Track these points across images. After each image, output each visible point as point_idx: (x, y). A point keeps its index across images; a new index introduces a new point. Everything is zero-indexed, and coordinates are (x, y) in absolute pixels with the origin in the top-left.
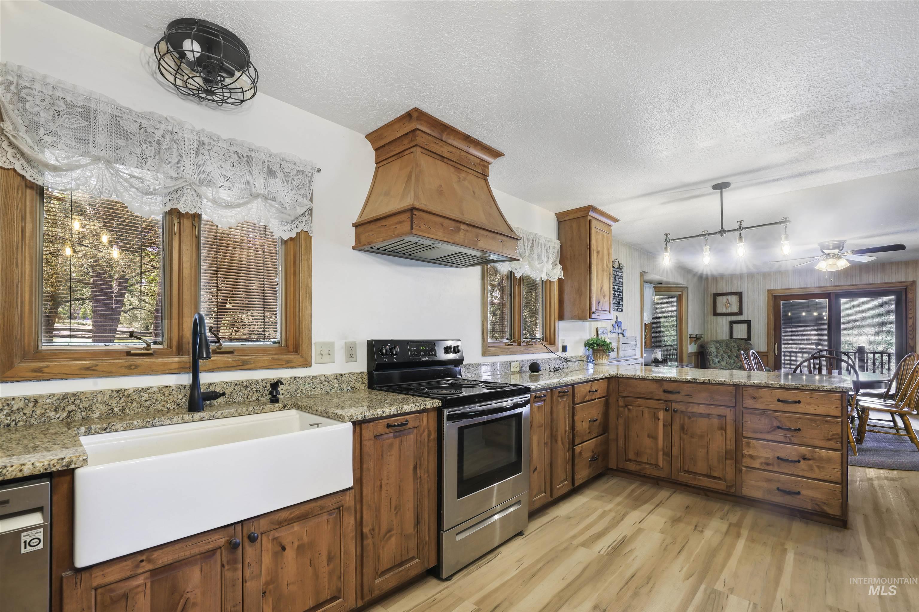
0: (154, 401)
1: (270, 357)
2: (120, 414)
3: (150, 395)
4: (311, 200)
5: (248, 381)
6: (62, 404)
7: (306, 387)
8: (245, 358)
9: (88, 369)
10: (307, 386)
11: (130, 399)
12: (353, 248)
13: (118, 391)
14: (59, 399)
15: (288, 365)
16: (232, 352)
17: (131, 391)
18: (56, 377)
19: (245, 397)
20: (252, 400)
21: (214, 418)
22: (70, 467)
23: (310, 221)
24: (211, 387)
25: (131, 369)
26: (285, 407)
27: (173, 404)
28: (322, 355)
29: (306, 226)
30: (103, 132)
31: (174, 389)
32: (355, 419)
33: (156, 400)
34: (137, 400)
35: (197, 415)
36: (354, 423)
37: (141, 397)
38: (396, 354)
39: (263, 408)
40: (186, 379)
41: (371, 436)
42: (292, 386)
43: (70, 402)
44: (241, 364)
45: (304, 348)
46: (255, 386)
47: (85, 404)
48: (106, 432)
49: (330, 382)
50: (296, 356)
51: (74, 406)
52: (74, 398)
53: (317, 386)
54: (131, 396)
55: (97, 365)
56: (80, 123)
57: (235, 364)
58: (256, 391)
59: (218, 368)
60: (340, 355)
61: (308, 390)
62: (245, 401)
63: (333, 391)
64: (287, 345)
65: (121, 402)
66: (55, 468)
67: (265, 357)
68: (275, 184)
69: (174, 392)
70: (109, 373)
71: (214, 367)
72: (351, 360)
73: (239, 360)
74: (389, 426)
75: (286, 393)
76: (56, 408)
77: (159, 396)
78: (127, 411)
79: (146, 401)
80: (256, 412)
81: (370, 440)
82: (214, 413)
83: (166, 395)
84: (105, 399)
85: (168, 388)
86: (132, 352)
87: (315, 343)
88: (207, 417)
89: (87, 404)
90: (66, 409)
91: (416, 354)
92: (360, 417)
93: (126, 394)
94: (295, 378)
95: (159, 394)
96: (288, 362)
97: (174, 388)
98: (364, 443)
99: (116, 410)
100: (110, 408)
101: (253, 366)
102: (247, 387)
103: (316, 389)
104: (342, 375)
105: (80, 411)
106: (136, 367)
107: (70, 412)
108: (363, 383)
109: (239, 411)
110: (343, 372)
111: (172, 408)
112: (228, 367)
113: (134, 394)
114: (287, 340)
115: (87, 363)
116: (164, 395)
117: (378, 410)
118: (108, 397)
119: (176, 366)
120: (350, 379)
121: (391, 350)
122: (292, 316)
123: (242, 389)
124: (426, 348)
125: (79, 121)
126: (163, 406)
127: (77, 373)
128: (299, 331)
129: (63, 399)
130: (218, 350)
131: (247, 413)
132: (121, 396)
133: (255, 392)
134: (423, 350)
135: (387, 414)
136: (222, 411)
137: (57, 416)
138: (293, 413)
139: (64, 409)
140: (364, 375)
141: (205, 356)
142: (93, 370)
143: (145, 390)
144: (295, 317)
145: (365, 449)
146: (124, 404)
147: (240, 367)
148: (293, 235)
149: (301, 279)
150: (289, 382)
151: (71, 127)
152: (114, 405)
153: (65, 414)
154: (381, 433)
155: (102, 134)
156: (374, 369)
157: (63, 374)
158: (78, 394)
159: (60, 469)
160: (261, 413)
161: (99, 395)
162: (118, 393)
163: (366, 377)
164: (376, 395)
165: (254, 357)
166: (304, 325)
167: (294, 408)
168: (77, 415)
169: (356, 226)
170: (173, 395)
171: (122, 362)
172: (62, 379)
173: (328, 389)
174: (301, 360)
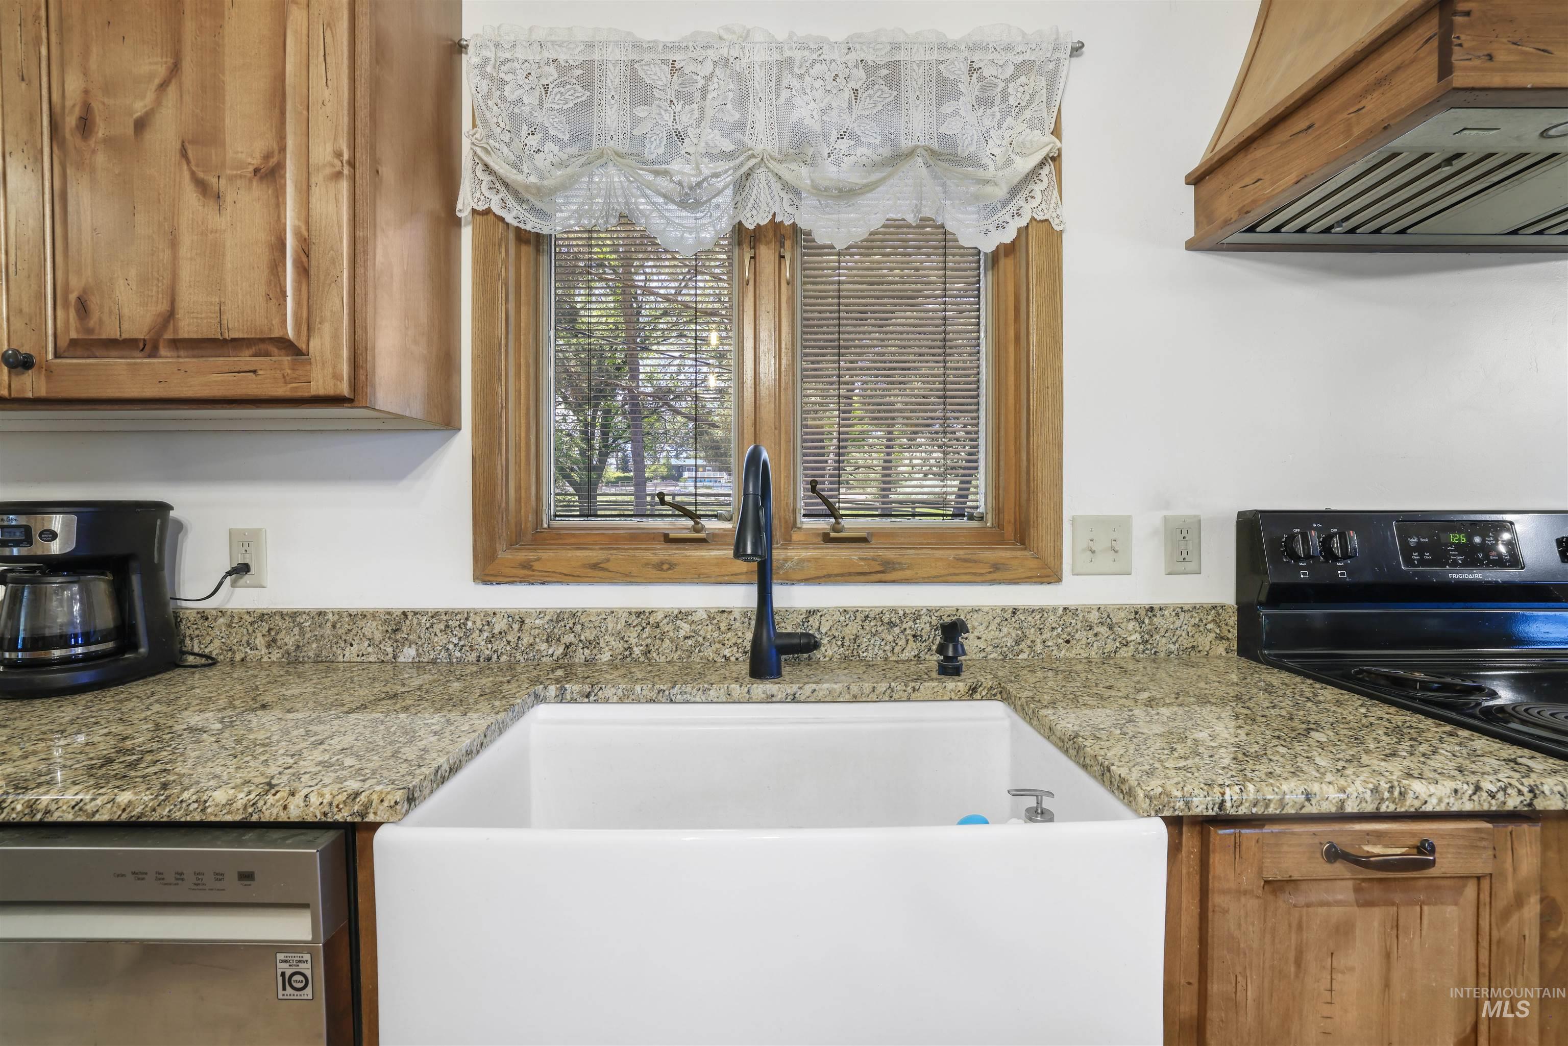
0: (700, 639)
1: (951, 554)
2: (642, 659)
3: (693, 627)
4: (1057, 132)
5: (894, 610)
6: (556, 630)
7: (1044, 637)
8: (890, 554)
9: (595, 566)
10: (1047, 635)
11: (658, 631)
12: (1191, 246)
13: (639, 614)
14: (552, 621)
16: (863, 540)
17: (660, 616)
18: (550, 579)
19: (888, 648)
20: (903, 656)
21: (794, 700)
22: (366, 820)
23: (1056, 193)
24: (811, 619)
25: (662, 570)
26: (972, 692)
27: (735, 649)
28: (1093, 552)
29: (1043, 206)
30: (613, 102)
31: (738, 618)
32: (1179, 808)
33: (704, 638)
34: (671, 634)
35: (761, 688)
36: (1175, 823)
37: (677, 629)
38: (1345, 556)
39: (914, 690)
41: (1249, 878)
42: (1005, 630)
43: (567, 628)
44: (880, 568)
45: (1040, 534)
46: (911, 623)
47: (588, 635)
48: (589, 702)
49: (1116, 629)
50: (1019, 553)
51: (572, 635)
52: (573, 621)
53: (1077, 636)
54: (661, 625)
55: (608, 560)
56: (578, 97)
57: (866, 569)
58: (914, 636)
59: (829, 576)
60: (1147, 552)
61: (1050, 644)
62: (886, 659)
63: (1125, 652)
64: (999, 525)
65: (644, 636)
66: (341, 815)
67: (939, 553)
68: (956, 113)
69: (738, 624)
70: (626, 575)
71: (820, 574)
72: (1181, 567)
73: (874, 560)
74: (1334, 854)
75: (990, 649)
76: (549, 637)
77: (708, 631)
78: (655, 655)
79: (686, 638)
80: (895, 696)
81: (1241, 893)
82: (795, 687)
83: (723, 628)
84: (619, 627)
85: (725, 615)
86: (672, 535)
87: (1073, 520)
88: (780, 697)
89: (591, 633)
90: (563, 641)
91: (1427, 556)
92: (1201, 805)
93: (652, 620)
94: (1015, 611)
95: (710, 627)
96: (996, 567)
97: (736, 614)
98: (1216, 900)
99: (637, 651)
100: (626, 646)
101: (908, 574)
102: (891, 624)
103: (1073, 642)
104: (1152, 609)
105: (581, 645)
106: (672, 566)
107: (567, 647)
108: (1221, 638)
109: (855, 689)
110: (1156, 601)
111: (733, 659)
112: (850, 574)
113: (665, 621)
114: (998, 511)
115: (595, 555)
116: (719, 629)
117: (1285, 787)
118: (624, 624)
120: (1178, 623)
121: (1326, 543)
122: (1012, 448)
123: (880, 629)
124: (1470, 538)
125: (577, 94)
126: (717, 652)
127: (577, 573)
128: (1028, 486)
129: (557, 622)
130: (833, 535)
131: (873, 696)
132: (644, 625)
133: (910, 638)
134: (1459, 547)
135: (1328, 807)
136: (814, 686)
137: (550, 652)
138: (997, 709)
139: (559, 640)
140: (1224, 615)
141: (749, 551)
142: (603, 569)
143: (683, 615)
144: (1018, 451)
145: (1220, 926)
146: (649, 640)
147: (879, 576)
148: (1008, 236)
149: (1033, 350)
150: (998, 620)
151: (565, 107)
152: (633, 641)
153: (561, 650)
154: (1296, 876)
155: (612, 106)
156: (1263, 598)
157: (560, 574)
158: (579, 614)
159: (349, 819)
160: (909, 700)
161: (610, 618)
162: (639, 617)
163: (1233, 620)
164: (1269, 690)
165: (912, 552)
166: (1042, 473)
167: (999, 696)
168: (577, 654)
169: (1197, 179)
170: (736, 630)
171: (648, 555)
172: (560, 582)
173: (1110, 647)
174: (1033, 564)
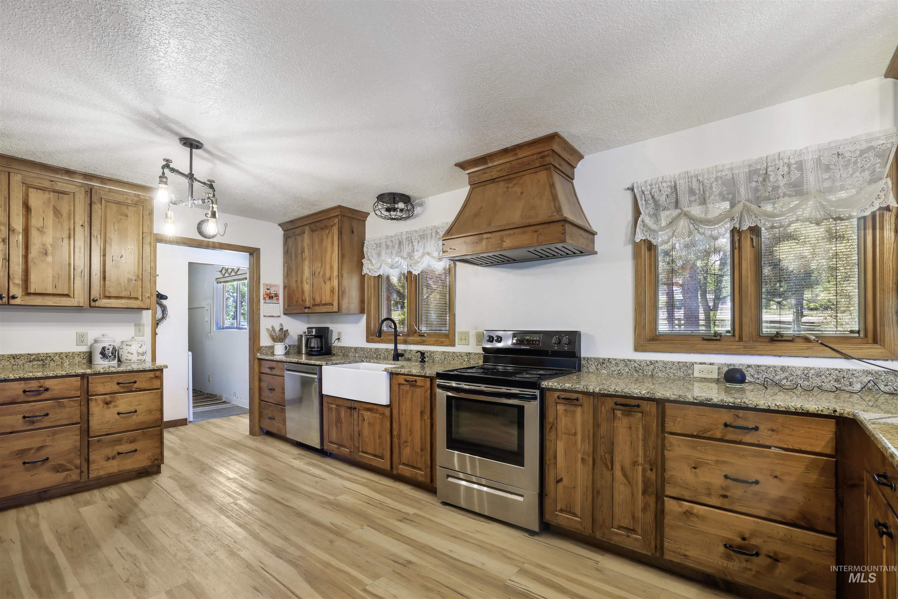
10: (450, 358)
15: (442, 344)
28: (461, 340)
40: (391, 346)
42: (442, 356)
45: (451, 336)
47: (380, 353)
49: (463, 357)
50: (447, 339)
53: (455, 358)
60: (473, 340)
61: (450, 360)
63: (465, 363)
72: (479, 344)
75: (440, 360)
81: (396, 384)
87: (458, 332)
94: (444, 352)
96: (442, 342)
103: (455, 360)
104: (470, 353)
119: (402, 341)
124: (530, 338)
125: (379, 249)
134: (527, 340)
150: (441, 354)
151: (377, 252)
173: (461, 362)
174: (448, 342)
